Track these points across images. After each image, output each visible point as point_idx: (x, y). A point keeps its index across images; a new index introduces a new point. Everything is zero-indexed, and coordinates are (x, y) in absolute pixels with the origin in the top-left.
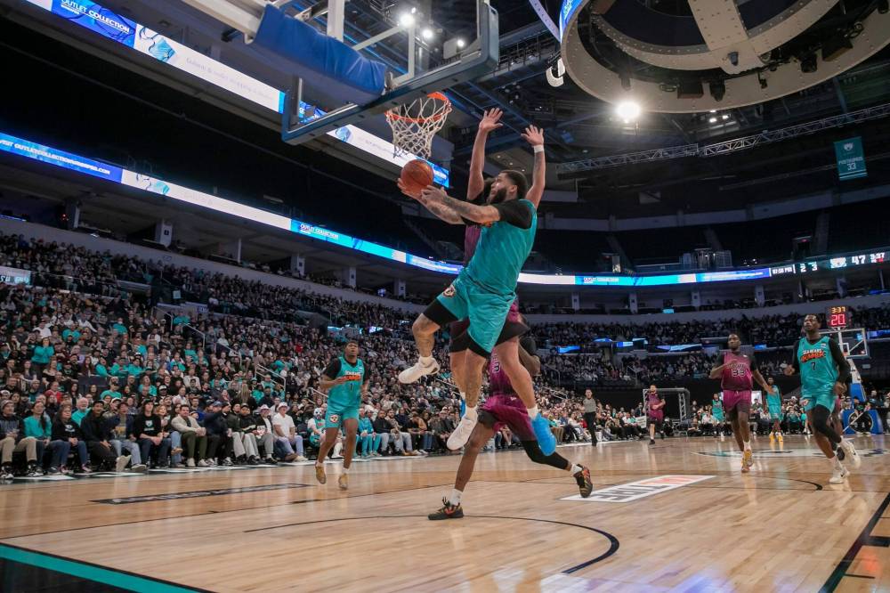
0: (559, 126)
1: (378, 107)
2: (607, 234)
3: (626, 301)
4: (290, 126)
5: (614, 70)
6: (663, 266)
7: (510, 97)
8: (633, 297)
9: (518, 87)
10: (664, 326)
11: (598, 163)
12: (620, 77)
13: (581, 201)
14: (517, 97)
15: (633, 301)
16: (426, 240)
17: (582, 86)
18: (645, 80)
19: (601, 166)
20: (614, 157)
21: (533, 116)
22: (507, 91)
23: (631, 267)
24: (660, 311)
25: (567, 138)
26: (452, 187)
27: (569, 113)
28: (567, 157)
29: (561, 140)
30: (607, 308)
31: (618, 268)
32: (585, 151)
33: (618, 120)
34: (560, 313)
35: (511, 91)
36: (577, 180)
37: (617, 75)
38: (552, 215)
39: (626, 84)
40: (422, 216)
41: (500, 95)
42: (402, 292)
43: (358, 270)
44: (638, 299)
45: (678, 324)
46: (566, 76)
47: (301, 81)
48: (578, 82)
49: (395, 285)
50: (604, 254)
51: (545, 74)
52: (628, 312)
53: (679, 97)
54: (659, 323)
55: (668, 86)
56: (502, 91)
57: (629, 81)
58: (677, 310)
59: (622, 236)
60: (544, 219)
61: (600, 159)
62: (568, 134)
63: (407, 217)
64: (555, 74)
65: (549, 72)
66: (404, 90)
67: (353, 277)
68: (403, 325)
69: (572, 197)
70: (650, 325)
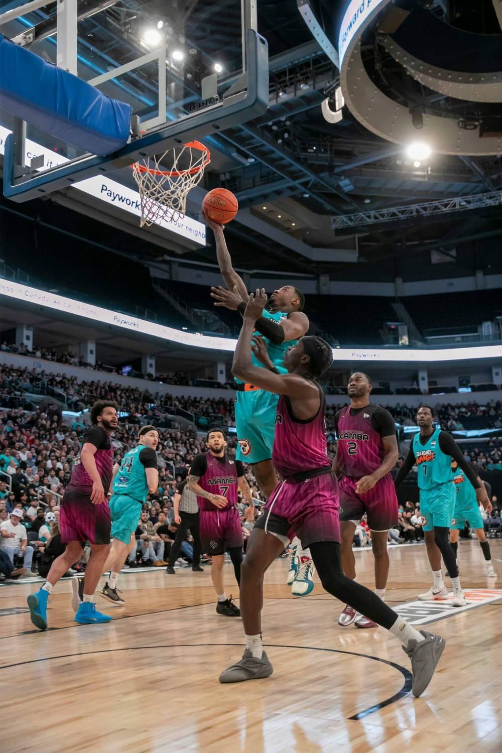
0: (337, 170)
1: (123, 158)
2: (392, 299)
3: (415, 378)
4: (13, 179)
5: (405, 104)
6: (458, 337)
7: (277, 135)
8: (423, 374)
9: (288, 123)
10: (459, 408)
11: (382, 215)
12: (411, 111)
13: (362, 260)
14: (286, 135)
15: (423, 379)
16: (179, 308)
17: (365, 124)
18: (440, 115)
19: (385, 219)
20: (402, 208)
21: (306, 159)
22: (275, 128)
23: (420, 339)
24: (454, 390)
25: (348, 185)
26: (210, 245)
27: (348, 155)
28: (346, 208)
29: (339, 188)
30: (393, 386)
31: (405, 340)
32: (368, 201)
33: (406, 163)
34: (338, 393)
35: (279, 128)
36: (357, 236)
37: (407, 110)
38: (328, 278)
39: (417, 120)
40: (174, 279)
41: (266, 133)
42: (152, 371)
43: (98, 344)
44: (429, 376)
45: (476, 406)
46: (345, 110)
47: (25, 124)
48: (360, 119)
49: (143, 362)
50: (389, 323)
51: (320, 107)
52: (417, 392)
53: (481, 135)
54: (453, 403)
55: (468, 122)
56: (269, 128)
57: (421, 116)
58: (474, 389)
59: (411, 302)
60: (318, 283)
61: (385, 211)
62: (347, 181)
63: (157, 280)
64: (332, 107)
65: (325, 104)
66: (154, 138)
67: (91, 352)
68: (153, 409)
69: (351, 256)
70: (443, 406)
